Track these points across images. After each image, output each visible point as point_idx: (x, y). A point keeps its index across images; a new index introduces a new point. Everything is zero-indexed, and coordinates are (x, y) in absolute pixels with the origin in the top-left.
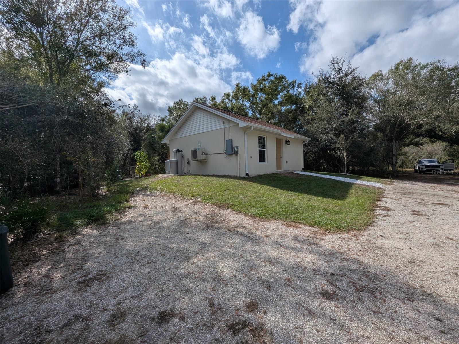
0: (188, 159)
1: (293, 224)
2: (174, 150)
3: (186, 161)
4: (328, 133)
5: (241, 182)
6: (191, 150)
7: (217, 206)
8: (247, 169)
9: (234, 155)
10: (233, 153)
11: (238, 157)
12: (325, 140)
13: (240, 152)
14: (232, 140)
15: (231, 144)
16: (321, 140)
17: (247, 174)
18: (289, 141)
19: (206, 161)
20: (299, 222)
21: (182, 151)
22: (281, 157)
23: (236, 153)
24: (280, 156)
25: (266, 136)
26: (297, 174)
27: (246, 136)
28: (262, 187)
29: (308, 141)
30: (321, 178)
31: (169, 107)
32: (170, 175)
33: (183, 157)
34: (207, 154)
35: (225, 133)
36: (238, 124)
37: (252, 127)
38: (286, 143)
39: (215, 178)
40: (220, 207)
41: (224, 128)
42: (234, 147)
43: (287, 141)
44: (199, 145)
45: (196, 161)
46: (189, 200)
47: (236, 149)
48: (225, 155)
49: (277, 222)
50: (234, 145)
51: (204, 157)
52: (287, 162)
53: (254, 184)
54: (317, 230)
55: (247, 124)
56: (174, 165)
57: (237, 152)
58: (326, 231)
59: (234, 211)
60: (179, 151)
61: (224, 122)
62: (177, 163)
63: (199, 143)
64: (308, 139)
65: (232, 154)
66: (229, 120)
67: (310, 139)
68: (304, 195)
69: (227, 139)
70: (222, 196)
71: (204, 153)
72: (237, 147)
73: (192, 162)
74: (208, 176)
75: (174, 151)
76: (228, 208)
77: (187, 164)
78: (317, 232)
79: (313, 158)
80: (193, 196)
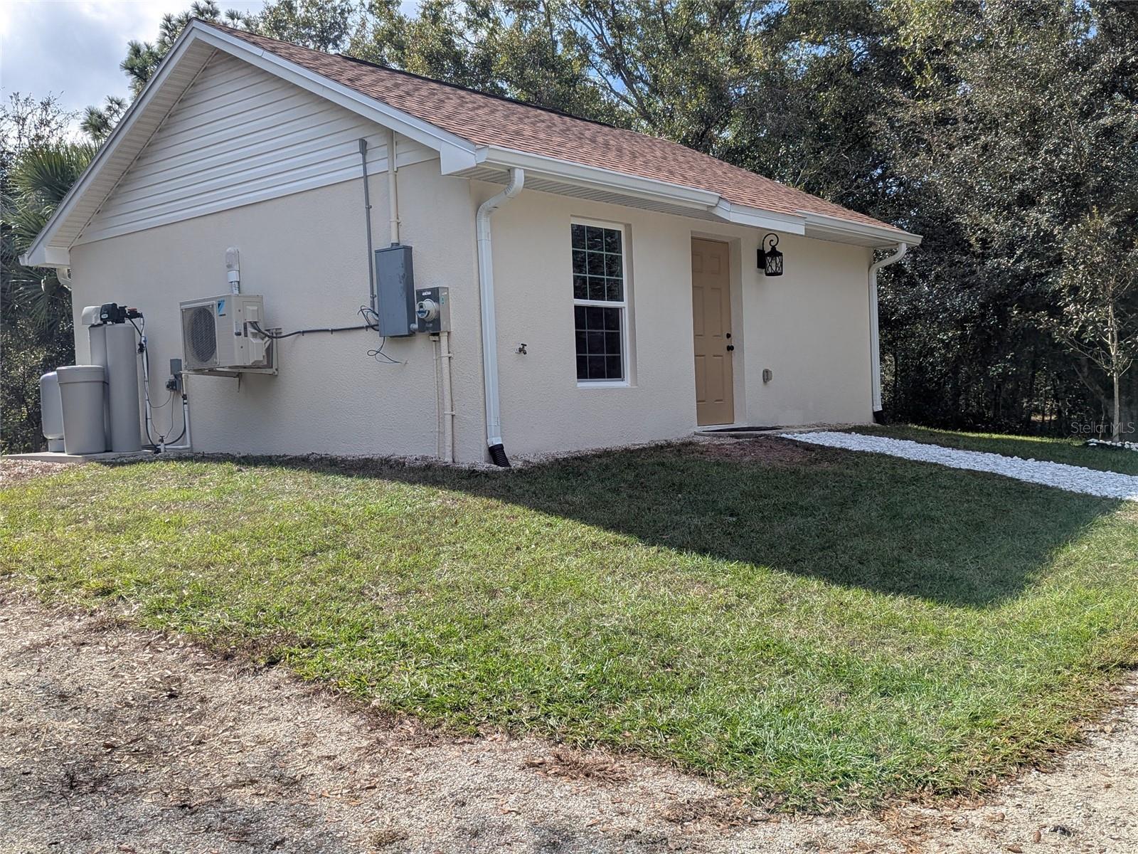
0: (175, 364)
1: (597, 756)
2: (86, 309)
3: (166, 376)
4: (1026, 200)
5: (440, 499)
6: (184, 312)
7: (214, 654)
8: (492, 422)
9: (421, 342)
10: (415, 326)
11: (444, 353)
12: (1011, 248)
13: (455, 321)
14: (408, 250)
15: (401, 271)
16: (984, 243)
17: (496, 453)
18: (775, 253)
19: (273, 376)
20: (635, 749)
21: (134, 314)
22: (730, 348)
23: (433, 327)
24: (727, 343)
25: (628, 226)
26: (808, 448)
27: (484, 224)
28: (544, 530)
29: (903, 249)
30: (936, 470)
31: (136, 51)
32: (61, 460)
33: (142, 349)
34: (273, 335)
35: (369, 208)
36: (435, 158)
37: (519, 176)
38: (762, 263)
39: (303, 476)
40: (228, 657)
41: (366, 177)
42: (420, 292)
43: (768, 249)
44: (233, 276)
45: (212, 372)
46: (71, 616)
47: (429, 305)
48: (372, 340)
49: (514, 744)
50: (423, 281)
51: (254, 350)
52: (767, 376)
53: (507, 509)
54: (713, 792)
55: (482, 157)
56: (85, 398)
57: (437, 321)
58: (757, 802)
59: (298, 679)
60: (115, 314)
61: (363, 145)
62: (105, 384)
63: (229, 266)
64: (903, 240)
65: (412, 334)
66: (391, 134)
67: (917, 240)
68: (766, 579)
69: (381, 243)
70: (280, 584)
71: (254, 324)
72: (435, 295)
73: (196, 384)
74: (270, 461)
75: (88, 316)
76: (272, 663)
77: (165, 394)
78: (698, 809)
79: (947, 346)
80: (106, 592)
